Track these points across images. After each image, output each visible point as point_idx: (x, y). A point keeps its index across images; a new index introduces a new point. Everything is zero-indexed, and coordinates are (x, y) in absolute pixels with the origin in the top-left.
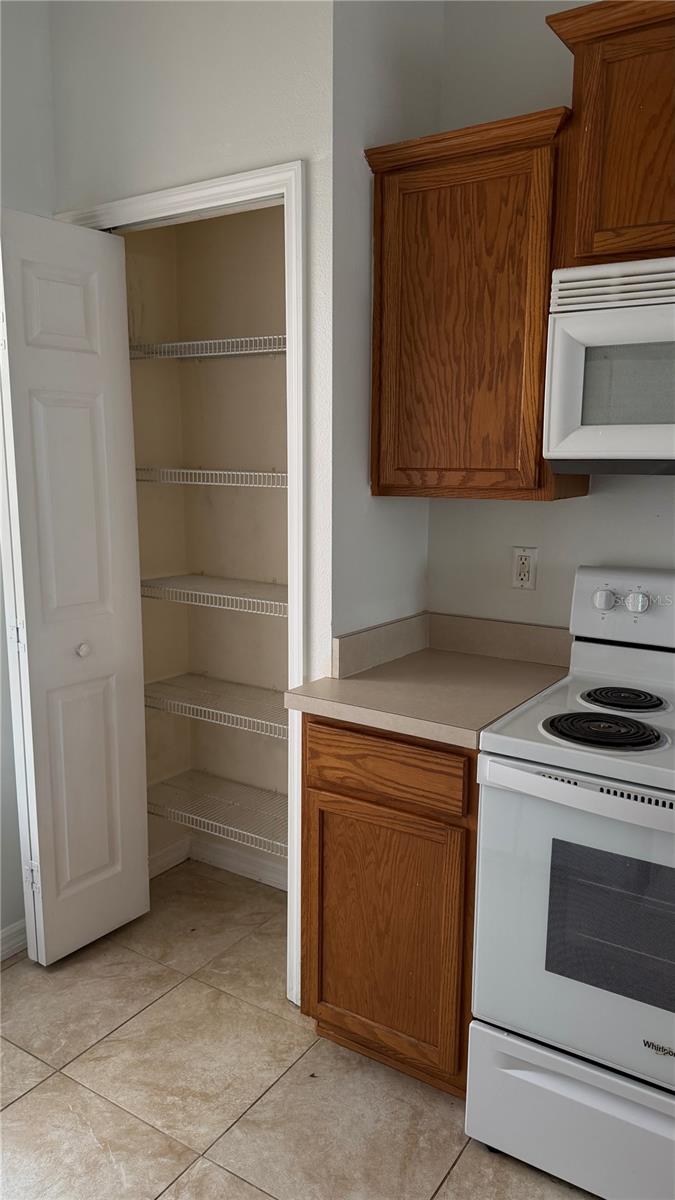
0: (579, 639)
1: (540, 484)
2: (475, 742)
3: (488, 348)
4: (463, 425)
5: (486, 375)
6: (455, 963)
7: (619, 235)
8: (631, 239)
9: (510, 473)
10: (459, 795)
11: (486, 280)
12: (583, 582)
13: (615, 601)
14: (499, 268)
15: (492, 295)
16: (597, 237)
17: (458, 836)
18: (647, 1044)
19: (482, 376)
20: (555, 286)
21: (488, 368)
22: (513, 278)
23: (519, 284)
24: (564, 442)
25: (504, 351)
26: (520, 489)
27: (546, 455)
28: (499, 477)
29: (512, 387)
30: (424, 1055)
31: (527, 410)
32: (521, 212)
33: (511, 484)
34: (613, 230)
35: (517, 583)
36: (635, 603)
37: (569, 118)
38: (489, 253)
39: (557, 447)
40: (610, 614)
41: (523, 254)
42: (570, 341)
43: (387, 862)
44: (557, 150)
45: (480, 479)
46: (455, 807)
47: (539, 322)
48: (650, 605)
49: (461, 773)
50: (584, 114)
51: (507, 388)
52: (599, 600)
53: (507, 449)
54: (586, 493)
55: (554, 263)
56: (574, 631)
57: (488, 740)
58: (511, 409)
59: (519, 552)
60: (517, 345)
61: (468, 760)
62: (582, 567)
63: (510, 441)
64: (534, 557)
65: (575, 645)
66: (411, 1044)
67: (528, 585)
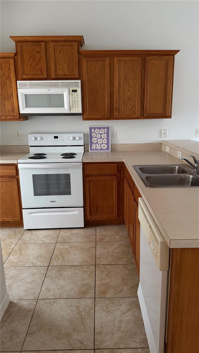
0: (31, 146)
1: (20, 118)
2: (17, 162)
3: (6, 94)
4: (3, 107)
5: (7, 99)
6: (18, 201)
7: (27, 76)
8: (29, 76)
9: (14, 116)
10: (15, 172)
11: (4, 81)
12: (30, 136)
13: (36, 139)
14: (7, 79)
15: (6, 84)
16: (24, 75)
17: (16, 179)
18: (51, 202)
19: (6, 98)
20: (18, 84)
21: (7, 97)
22: (9, 81)
23: (11, 82)
24: (24, 110)
25: (10, 94)
26: (16, 119)
27: (21, 113)
28: (12, 117)
29: (12, 101)
30: (15, 220)
31: (16, 105)
32: (9, 69)
33: (14, 118)
34: (26, 75)
35: (17, 138)
36: (39, 139)
37: (16, 54)
38: (4, 76)
39: (22, 111)
40: (35, 141)
41: (11, 77)
42: (22, 93)
43: (3, 188)
44: (14, 59)
45: (9, 117)
46: (15, 174)
47: (16, 90)
48: (42, 139)
49: (15, 168)
50: (18, 54)
51: (11, 101)
52: (33, 139)
53: (13, 112)
54: (27, 120)
55: (17, 80)
56: (30, 145)
57: (19, 161)
58: (13, 105)
59: (16, 132)
60: (12, 93)
61: (16, 166)
62: (29, 133)
63: (13, 110)
64: (20, 132)
65: (30, 148)
66: (12, 219)
67: (19, 138)
